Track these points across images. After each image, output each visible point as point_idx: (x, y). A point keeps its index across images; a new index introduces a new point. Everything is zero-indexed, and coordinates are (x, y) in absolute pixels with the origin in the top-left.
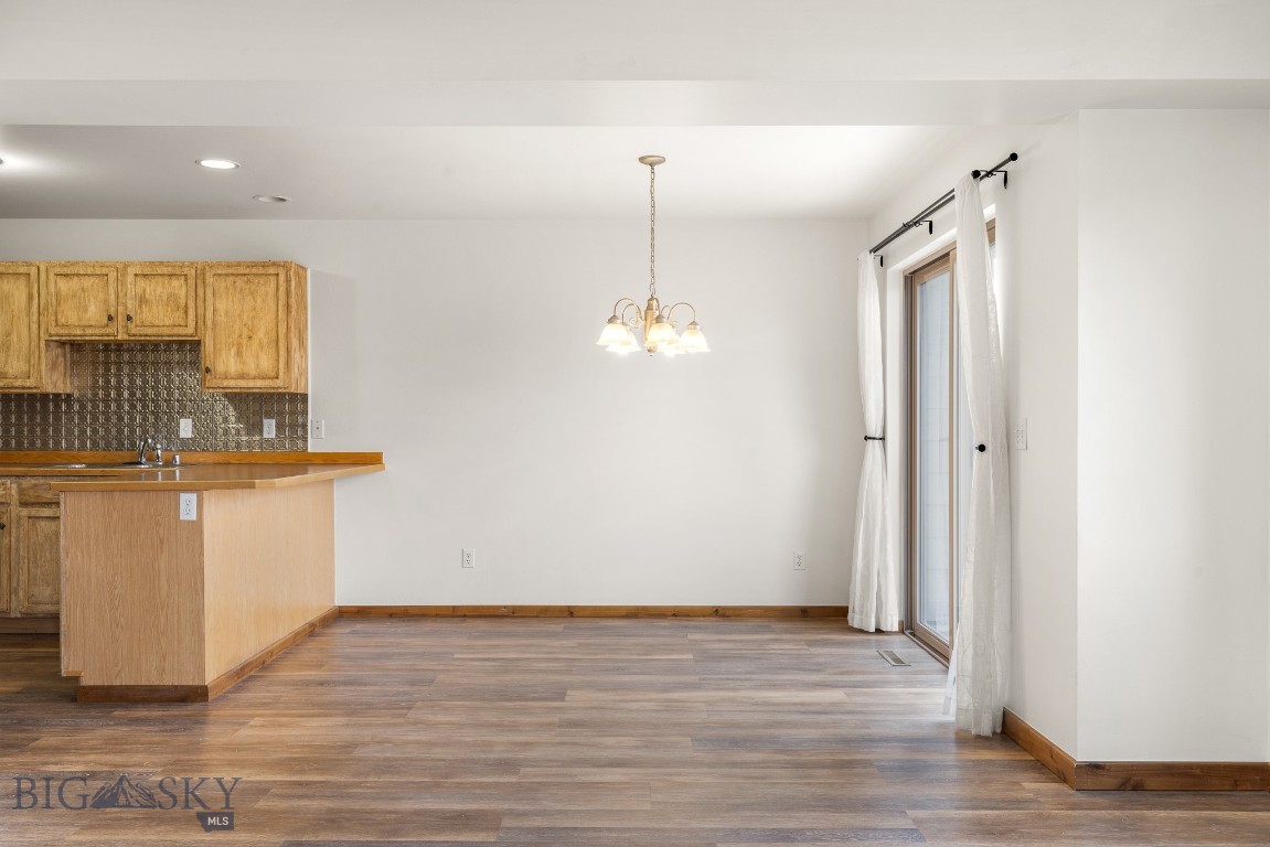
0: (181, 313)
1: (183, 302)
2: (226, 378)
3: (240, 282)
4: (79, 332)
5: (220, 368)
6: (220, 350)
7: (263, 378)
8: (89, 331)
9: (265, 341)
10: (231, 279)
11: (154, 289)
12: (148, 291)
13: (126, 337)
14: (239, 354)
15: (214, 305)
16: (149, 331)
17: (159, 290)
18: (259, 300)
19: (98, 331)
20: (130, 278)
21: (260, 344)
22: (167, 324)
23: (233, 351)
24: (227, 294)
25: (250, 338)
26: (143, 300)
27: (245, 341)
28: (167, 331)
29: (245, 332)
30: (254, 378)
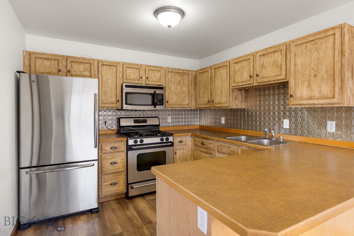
0: (278, 70)
1: (279, 64)
2: (301, 99)
3: (309, 45)
4: (241, 84)
5: (298, 94)
6: (298, 85)
7: (324, 98)
8: (244, 84)
9: (325, 76)
10: (305, 45)
11: (267, 60)
12: (265, 62)
13: (257, 84)
14: (309, 86)
15: (295, 61)
16: (265, 80)
17: (270, 60)
18: (322, 53)
19: (247, 83)
20: (258, 58)
21: (322, 79)
22: (273, 75)
23: (306, 84)
24: (302, 54)
25: (316, 75)
26: (263, 66)
27: (312, 78)
28: (272, 79)
29: (313, 73)
30: (318, 99)
